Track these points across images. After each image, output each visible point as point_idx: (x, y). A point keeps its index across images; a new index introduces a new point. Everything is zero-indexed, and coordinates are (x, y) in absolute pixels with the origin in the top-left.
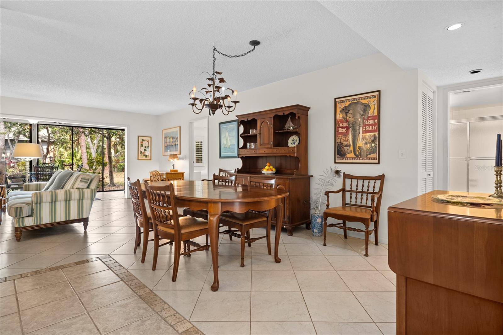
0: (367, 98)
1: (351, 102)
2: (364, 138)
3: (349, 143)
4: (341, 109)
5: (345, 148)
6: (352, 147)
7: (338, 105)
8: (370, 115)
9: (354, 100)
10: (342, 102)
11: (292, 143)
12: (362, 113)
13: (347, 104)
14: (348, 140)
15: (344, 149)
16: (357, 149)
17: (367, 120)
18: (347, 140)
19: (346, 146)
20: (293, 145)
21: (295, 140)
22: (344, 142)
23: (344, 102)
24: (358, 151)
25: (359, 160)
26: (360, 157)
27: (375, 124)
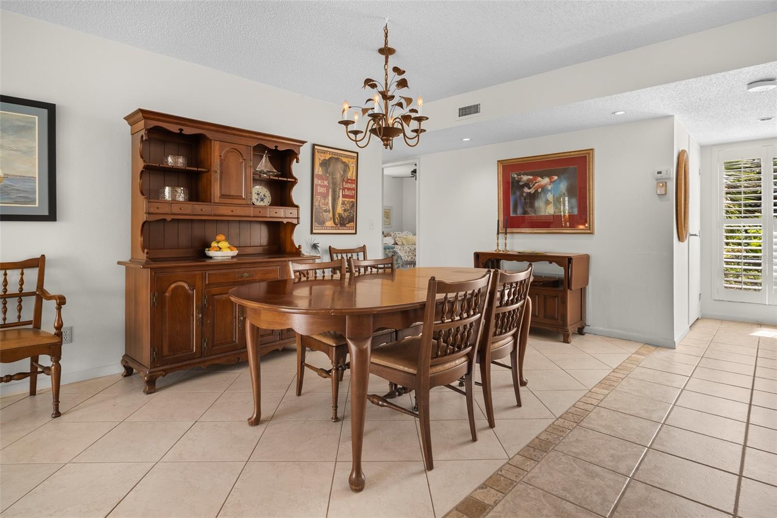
0: (347, 157)
1: (331, 156)
2: (343, 203)
3: (329, 207)
4: (320, 162)
5: (324, 213)
6: (331, 212)
7: (317, 155)
8: (349, 178)
9: (335, 155)
10: (322, 152)
11: (257, 200)
12: (342, 173)
13: (328, 157)
14: (328, 203)
15: (323, 215)
16: (337, 216)
17: (347, 182)
18: (326, 203)
19: (326, 211)
20: (262, 202)
21: (262, 194)
22: (323, 206)
23: (324, 153)
24: (337, 218)
25: (339, 229)
26: (339, 226)
27: (353, 189)
